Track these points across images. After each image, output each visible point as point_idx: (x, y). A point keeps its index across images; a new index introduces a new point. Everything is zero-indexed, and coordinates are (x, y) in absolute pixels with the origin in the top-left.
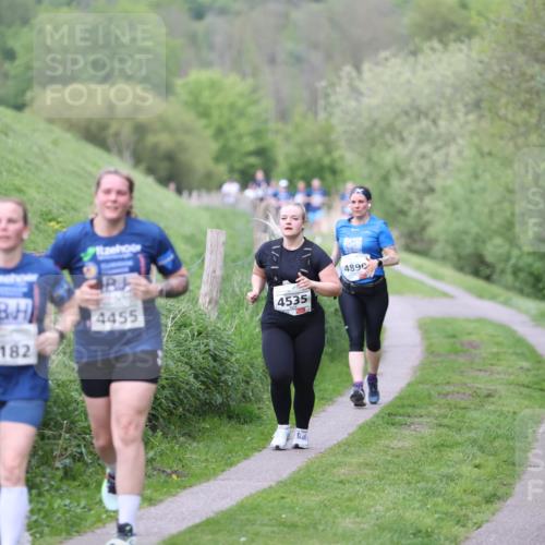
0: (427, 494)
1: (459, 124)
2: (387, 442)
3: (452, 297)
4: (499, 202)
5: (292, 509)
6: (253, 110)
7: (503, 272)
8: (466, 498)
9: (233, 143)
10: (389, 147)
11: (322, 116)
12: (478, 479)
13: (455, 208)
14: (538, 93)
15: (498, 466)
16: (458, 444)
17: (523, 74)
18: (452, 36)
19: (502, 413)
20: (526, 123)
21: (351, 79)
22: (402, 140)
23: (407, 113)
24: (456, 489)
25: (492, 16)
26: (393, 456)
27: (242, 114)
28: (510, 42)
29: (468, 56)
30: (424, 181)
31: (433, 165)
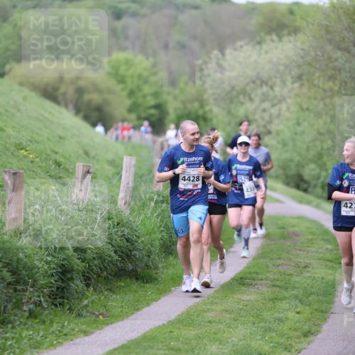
0: (266, 330)
1: (288, 89)
2: (239, 296)
3: (282, 202)
4: (313, 141)
5: (177, 339)
6: (153, 79)
7: (315, 186)
8: (291, 334)
9: (140, 100)
10: (242, 103)
11: (198, 83)
12: (299, 322)
13: (284, 144)
14: (339, 70)
15: (311, 313)
16: (286, 298)
17: (331, 57)
18: (285, 32)
19: (314, 278)
20: (331, 90)
21: (218, 59)
22: (251, 99)
23: (254, 82)
24: (284, 328)
25: (310, 20)
26: (243, 305)
27: (146, 82)
28: (322, 37)
29: (295, 46)
30: (265, 126)
31: (271, 116)
